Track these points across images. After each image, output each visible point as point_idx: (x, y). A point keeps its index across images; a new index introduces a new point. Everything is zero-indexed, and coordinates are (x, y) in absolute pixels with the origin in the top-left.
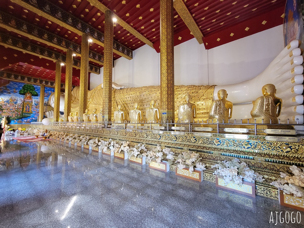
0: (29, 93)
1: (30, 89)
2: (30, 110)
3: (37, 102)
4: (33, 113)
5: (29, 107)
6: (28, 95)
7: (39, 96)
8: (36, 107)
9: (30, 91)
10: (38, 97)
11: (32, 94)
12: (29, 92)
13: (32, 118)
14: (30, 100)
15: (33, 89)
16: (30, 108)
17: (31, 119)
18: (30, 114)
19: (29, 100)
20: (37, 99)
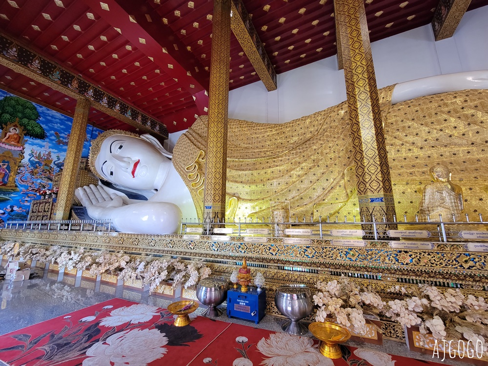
0: (15, 126)
1: (23, 113)
2: (11, 179)
3: (39, 157)
4: (18, 189)
5: (8, 168)
6: (12, 132)
7: (47, 140)
8: (32, 173)
9: (21, 118)
10: (44, 143)
11: (25, 129)
12: (16, 123)
13: (12, 207)
14: (16, 149)
15: (33, 117)
16: (12, 174)
17: (9, 210)
18: (9, 193)
19: (13, 148)
20: (41, 146)
